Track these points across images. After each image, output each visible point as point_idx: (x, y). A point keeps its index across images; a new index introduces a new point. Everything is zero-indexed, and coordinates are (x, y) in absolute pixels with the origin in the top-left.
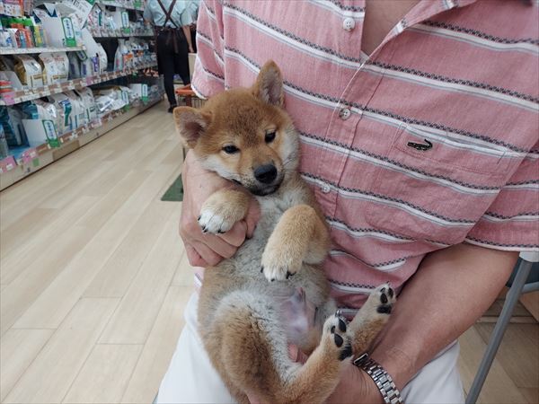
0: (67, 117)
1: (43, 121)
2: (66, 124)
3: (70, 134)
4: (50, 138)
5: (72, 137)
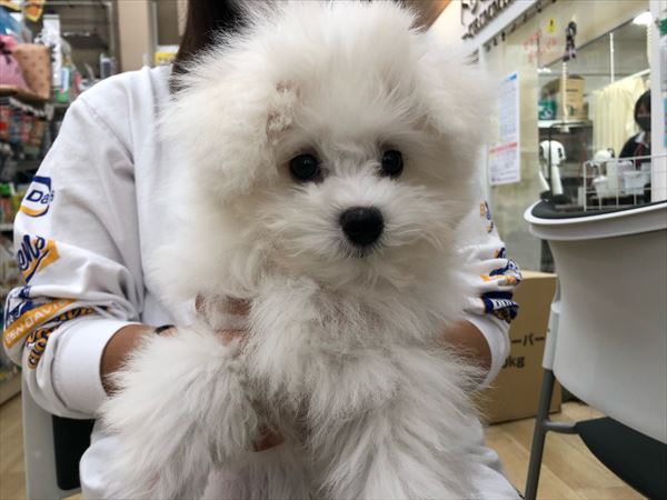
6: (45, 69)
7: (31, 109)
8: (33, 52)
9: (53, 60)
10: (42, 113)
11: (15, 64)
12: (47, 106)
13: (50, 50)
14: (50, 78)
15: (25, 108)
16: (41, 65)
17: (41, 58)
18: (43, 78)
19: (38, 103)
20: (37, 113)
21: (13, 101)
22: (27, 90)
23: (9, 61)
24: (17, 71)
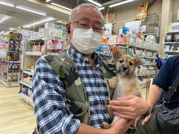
6: (129, 39)
7: (123, 47)
8: (127, 36)
9: (130, 37)
10: (126, 47)
12: (127, 46)
13: (130, 35)
14: (129, 40)
15: (122, 47)
16: (128, 38)
17: (128, 37)
18: (128, 40)
19: (125, 46)
20: (124, 47)
21: (119, 46)
23: (122, 38)
24: (123, 40)
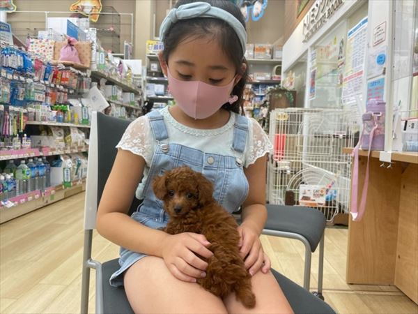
0: (77, 169)
1: (64, 169)
2: (76, 174)
3: (77, 181)
4: (66, 180)
5: (78, 183)
6: (89, 54)
7: (80, 72)
8: (83, 45)
9: (92, 49)
10: (85, 74)
11: (75, 51)
12: (88, 71)
13: (91, 45)
14: (91, 58)
15: (77, 72)
16: (87, 51)
17: (87, 48)
18: (87, 57)
20: (82, 74)
21: (71, 68)
22: (79, 63)
23: (72, 49)
24: (76, 54)
